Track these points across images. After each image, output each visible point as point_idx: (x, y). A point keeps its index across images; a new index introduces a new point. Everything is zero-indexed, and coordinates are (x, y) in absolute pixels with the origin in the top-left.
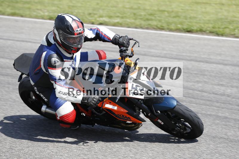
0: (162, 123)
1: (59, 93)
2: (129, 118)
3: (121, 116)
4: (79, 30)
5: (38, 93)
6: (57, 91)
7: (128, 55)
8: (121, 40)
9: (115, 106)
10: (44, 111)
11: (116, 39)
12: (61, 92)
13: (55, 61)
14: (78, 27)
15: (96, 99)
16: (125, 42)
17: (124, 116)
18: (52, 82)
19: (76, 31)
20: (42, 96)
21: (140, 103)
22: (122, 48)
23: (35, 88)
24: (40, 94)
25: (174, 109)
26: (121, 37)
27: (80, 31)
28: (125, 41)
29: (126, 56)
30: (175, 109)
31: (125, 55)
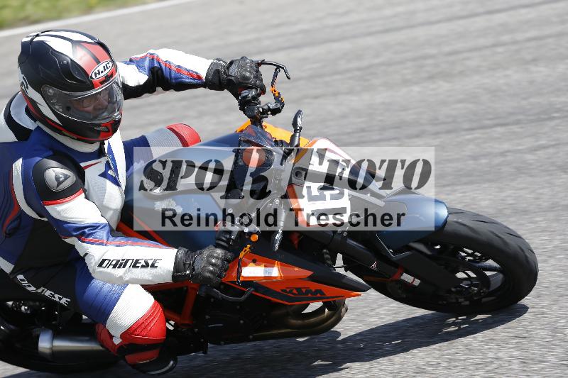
0: (417, 282)
1: (100, 265)
2: (320, 292)
3: (295, 291)
4: (101, 68)
5: (32, 289)
6: (92, 263)
7: (269, 109)
8: (234, 71)
9: (272, 265)
10: (48, 351)
11: (218, 71)
12: (107, 262)
13: (57, 178)
14: (98, 62)
15: (217, 258)
16: (248, 74)
17: (304, 290)
18: (69, 241)
19: (96, 74)
20: (48, 293)
21: (340, 238)
22: (245, 93)
23: (20, 277)
24: (39, 291)
25: (445, 229)
26: (231, 63)
27: (107, 71)
28: (246, 70)
29: (265, 113)
30: (447, 228)
31: (261, 110)
